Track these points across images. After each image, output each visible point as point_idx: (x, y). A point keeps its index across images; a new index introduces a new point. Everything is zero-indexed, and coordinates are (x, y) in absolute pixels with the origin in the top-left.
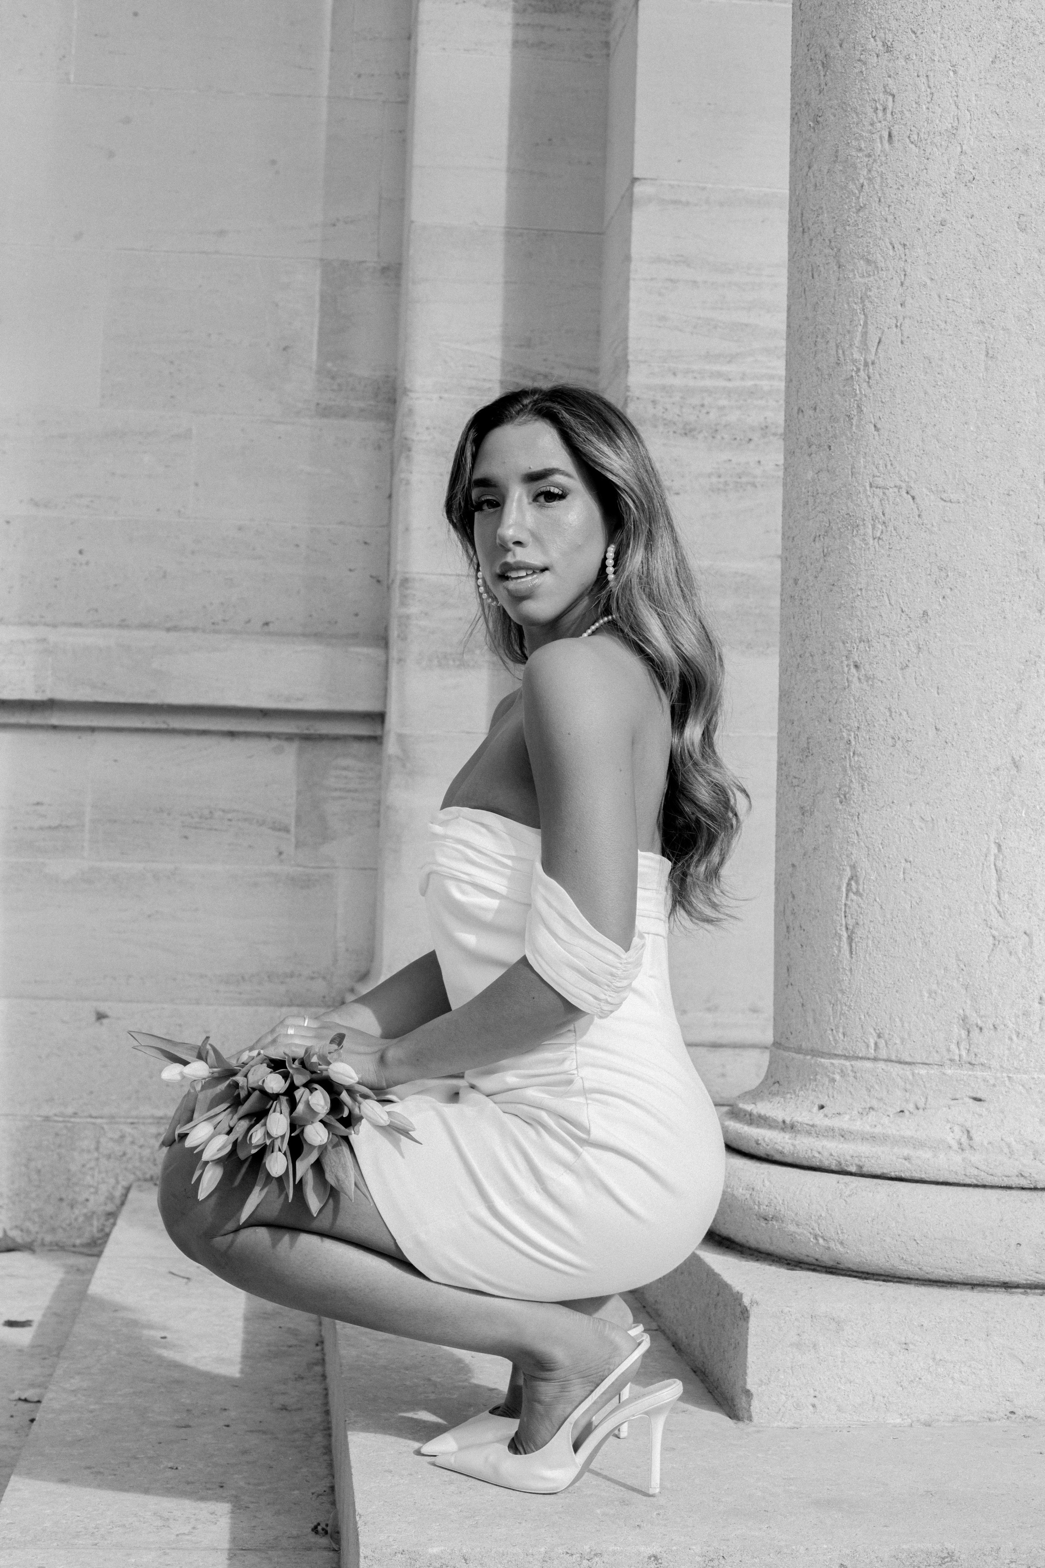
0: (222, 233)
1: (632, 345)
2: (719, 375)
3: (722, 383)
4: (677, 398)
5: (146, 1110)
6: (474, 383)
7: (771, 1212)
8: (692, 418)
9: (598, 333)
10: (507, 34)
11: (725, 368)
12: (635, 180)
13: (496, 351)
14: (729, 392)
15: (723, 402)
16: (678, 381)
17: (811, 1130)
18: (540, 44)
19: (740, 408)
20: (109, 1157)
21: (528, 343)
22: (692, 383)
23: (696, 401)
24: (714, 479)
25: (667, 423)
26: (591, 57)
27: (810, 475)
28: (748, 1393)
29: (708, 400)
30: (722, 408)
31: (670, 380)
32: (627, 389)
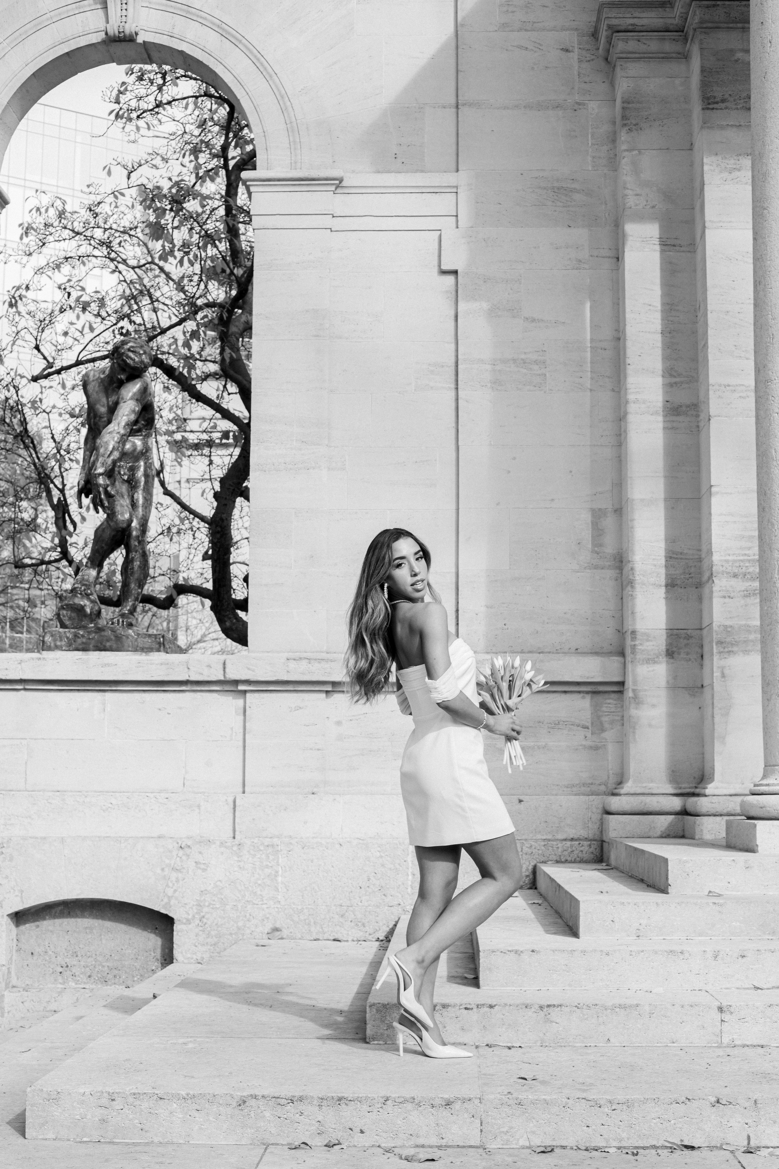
0: (553, 500)
1: (713, 546)
2: (745, 554)
3: (746, 558)
4: (730, 564)
5: (539, 837)
6: (654, 557)
7: (763, 806)
8: (736, 571)
9: (700, 536)
10: (661, 425)
11: (747, 552)
12: (711, 486)
13: (662, 545)
14: (749, 561)
15: (747, 564)
16: (730, 558)
17: (773, 785)
18: (672, 428)
19: (753, 566)
20: (526, 854)
21: (674, 541)
22: (735, 558)
23: (737, 564)
24: (745, 592)
25: (728, 573)
26: (692, 431)
27: (766, 608)
28: (757, 845)
29: (742, 564)
30: (747, 567)
31: (728, 558)
32: (712, 561)
